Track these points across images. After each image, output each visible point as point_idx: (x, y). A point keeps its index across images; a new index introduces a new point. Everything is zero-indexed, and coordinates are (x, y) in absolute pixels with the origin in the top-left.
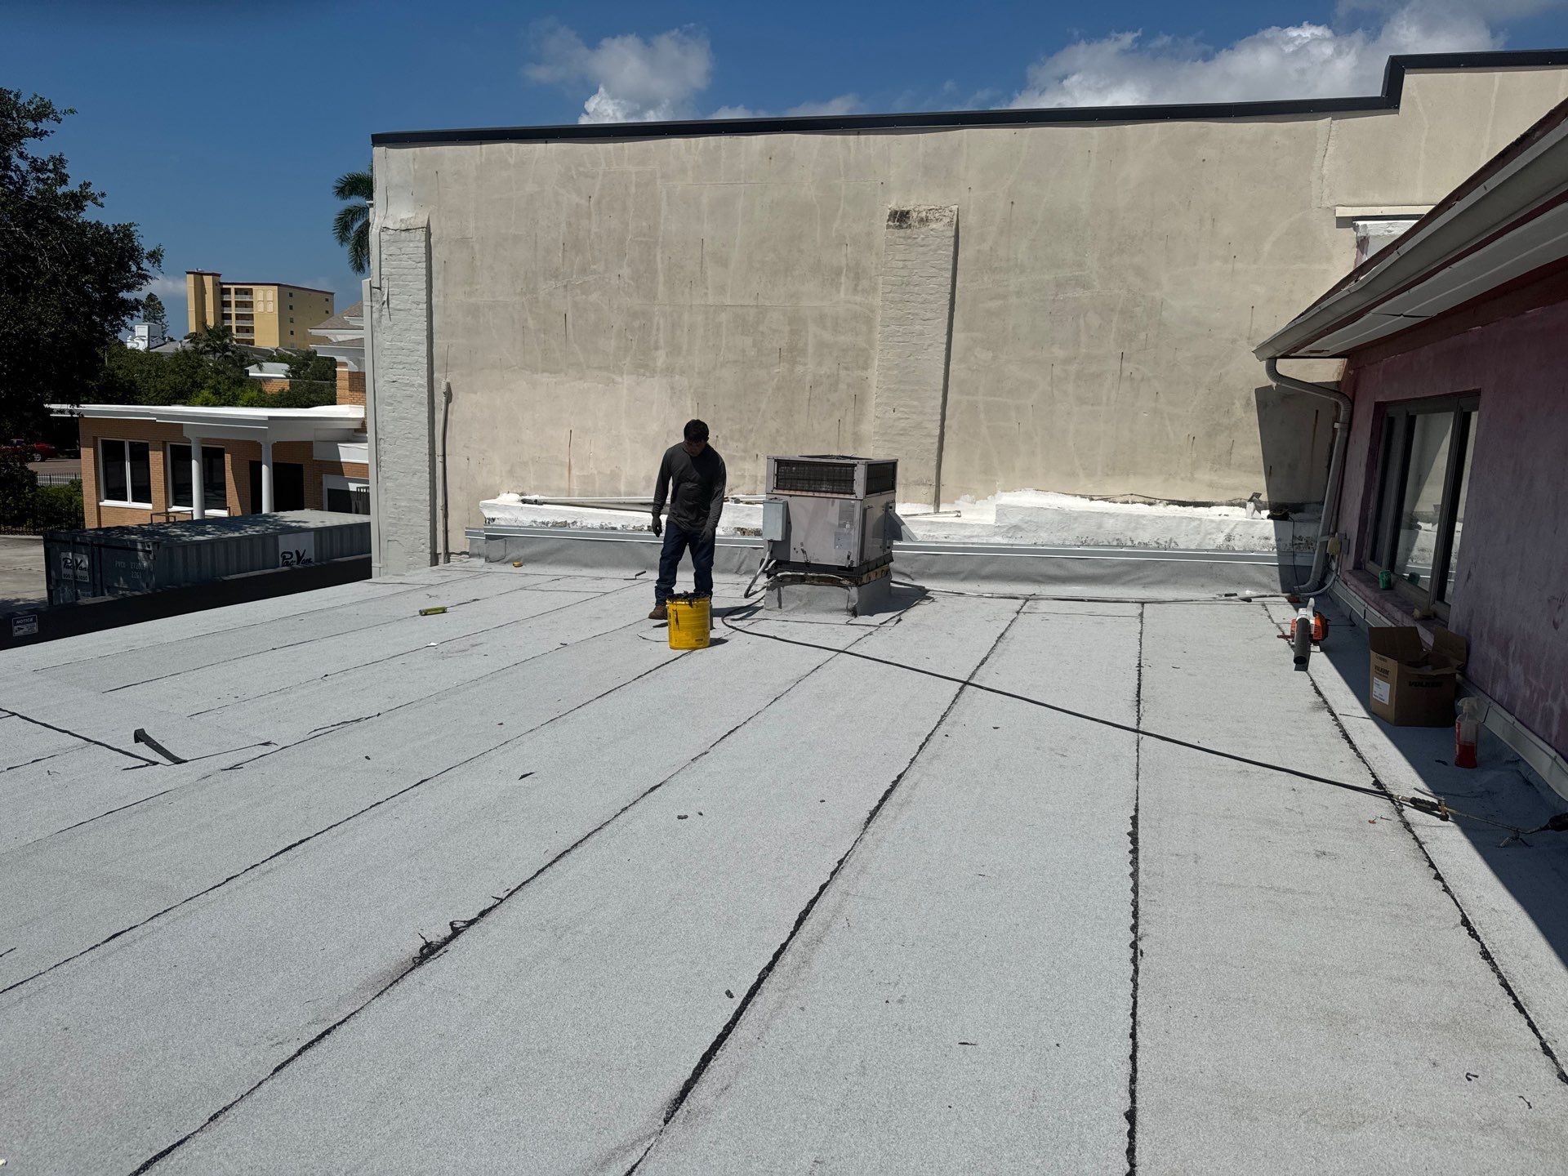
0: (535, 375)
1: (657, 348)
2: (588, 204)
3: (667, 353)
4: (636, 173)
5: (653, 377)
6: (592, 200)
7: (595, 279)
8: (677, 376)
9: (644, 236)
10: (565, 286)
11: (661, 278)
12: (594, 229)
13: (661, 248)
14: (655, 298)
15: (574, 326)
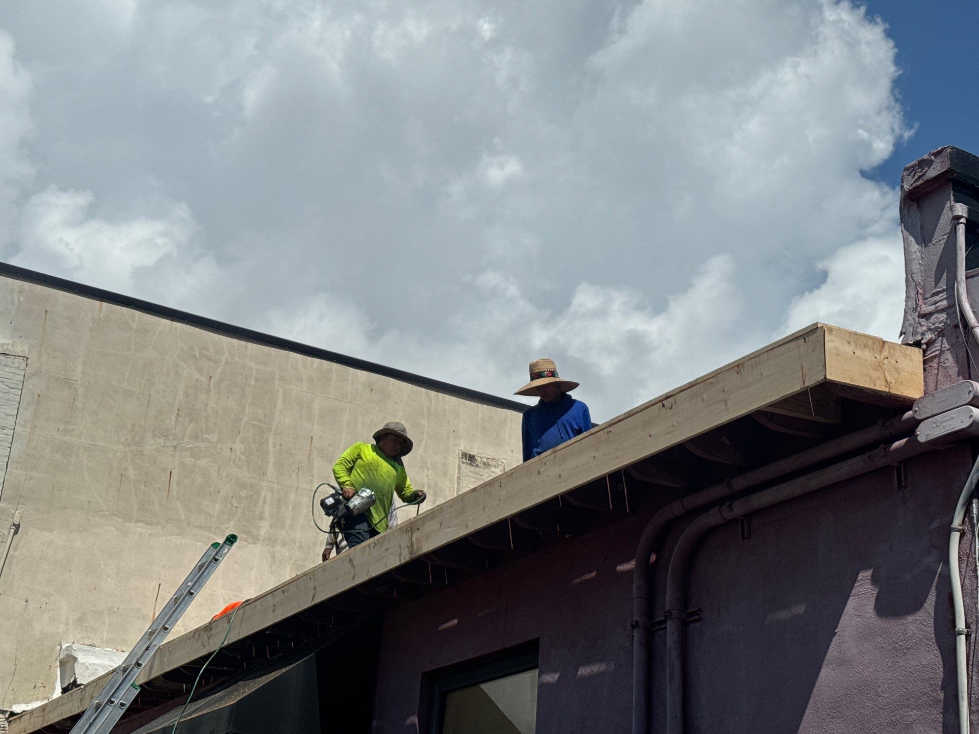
0: (127, 524)
1: (261, 518)
2: (207, 382)
3: (271, 525)
4: (257, 370)
5: (255, 544)
6: (213, 380)
7: (206, 447)
8: (278, 547)
9: (260, 421)
10: (175, 447)
11: (271, 459)
12: (211, 405)
13: (274, 435)
14: (264, 474)
15: (178, 483)
